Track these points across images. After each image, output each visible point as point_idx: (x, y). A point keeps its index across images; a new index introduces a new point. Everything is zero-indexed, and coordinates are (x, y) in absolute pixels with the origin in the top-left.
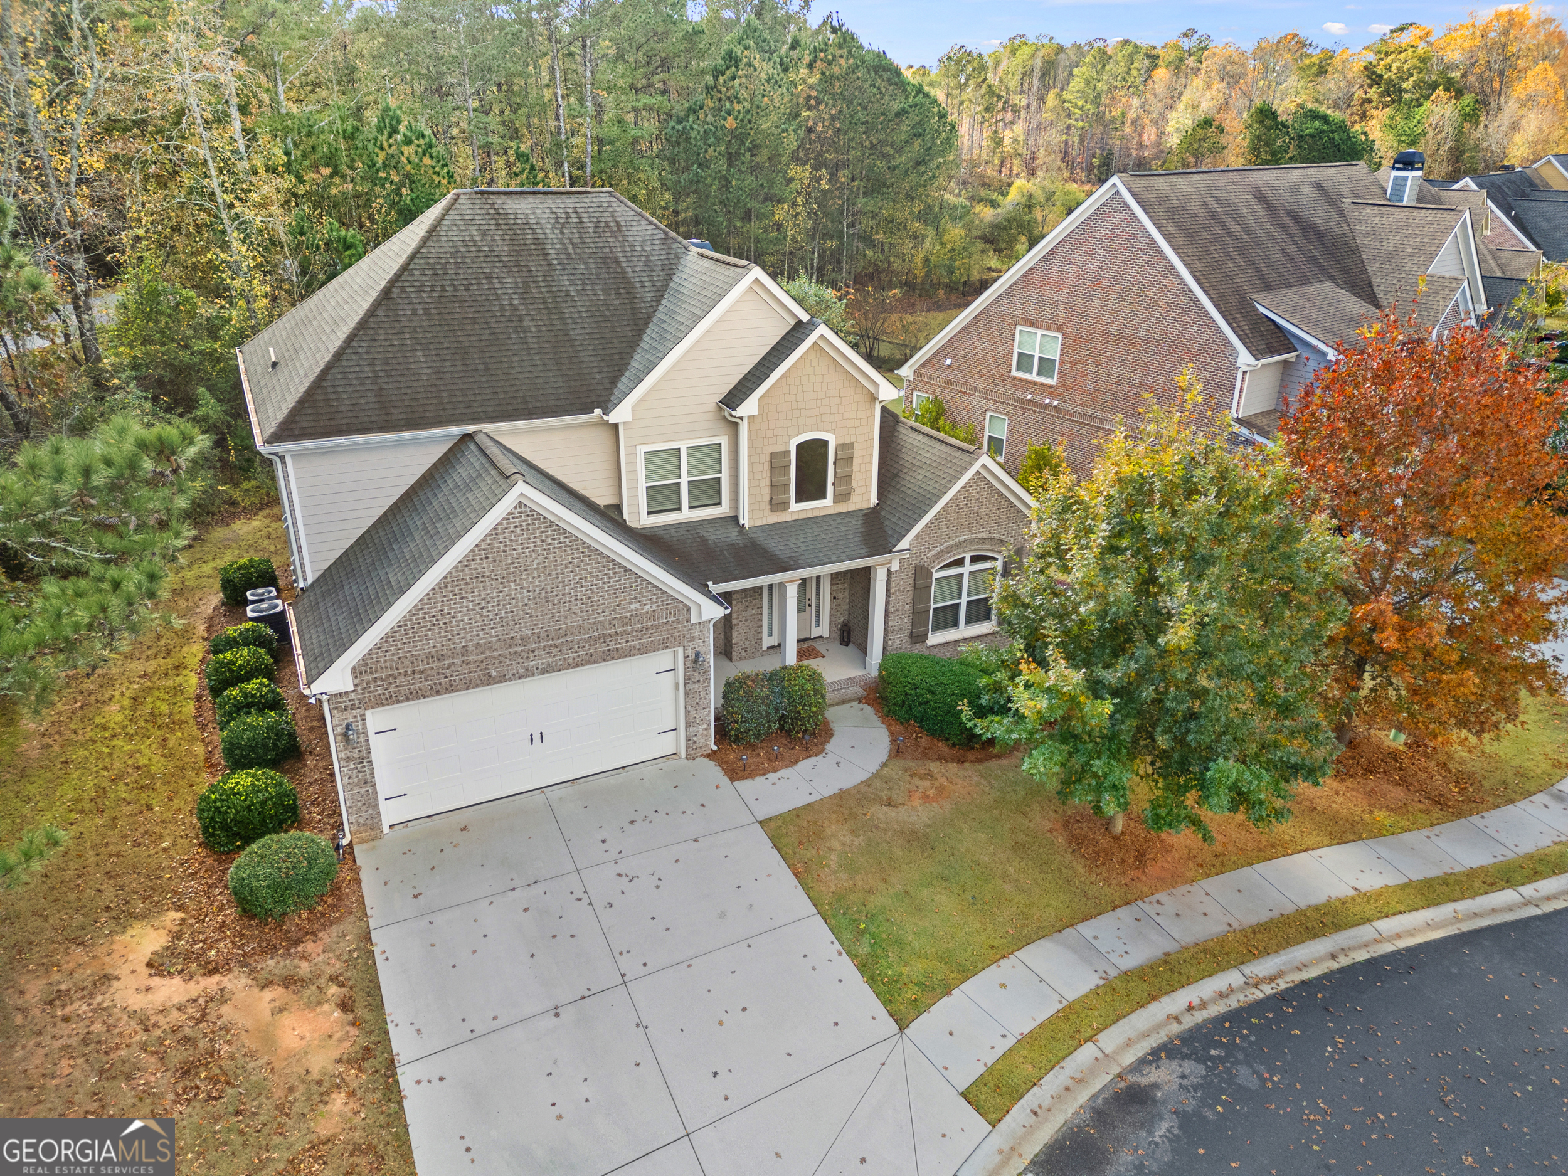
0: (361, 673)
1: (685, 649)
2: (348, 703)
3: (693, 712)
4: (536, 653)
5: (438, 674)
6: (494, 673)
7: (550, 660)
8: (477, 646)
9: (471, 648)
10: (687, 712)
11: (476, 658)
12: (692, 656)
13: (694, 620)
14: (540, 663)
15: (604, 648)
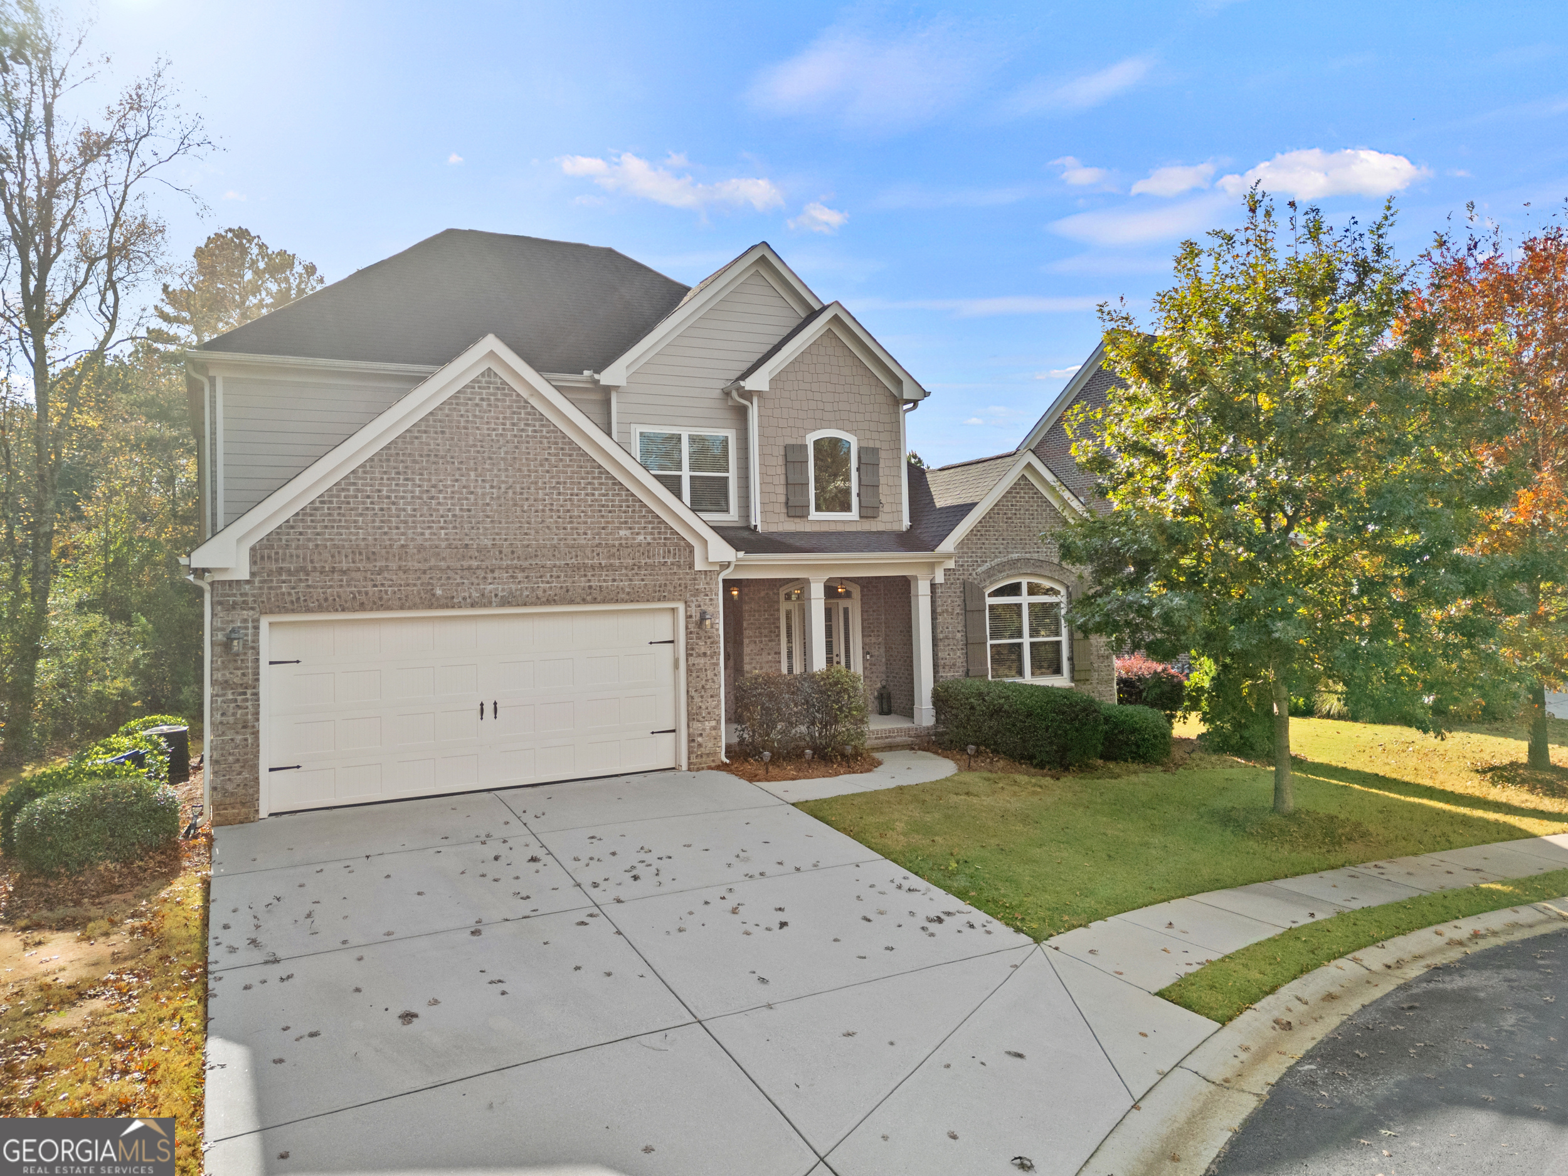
0: (262, 558)
1: (687, 605)
2: (239, 599)
3: (697, 700)
4: (496, 574)
5: (365, 579)
6: (439, 592)
7: (513, 587)
8: (421, 548)
9: (412, 550)
10: (690, 698)
11: (417, 566)
12: (696, 617)
13: (699, 566)
14: (501, 589)
15: (583, 583)
